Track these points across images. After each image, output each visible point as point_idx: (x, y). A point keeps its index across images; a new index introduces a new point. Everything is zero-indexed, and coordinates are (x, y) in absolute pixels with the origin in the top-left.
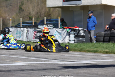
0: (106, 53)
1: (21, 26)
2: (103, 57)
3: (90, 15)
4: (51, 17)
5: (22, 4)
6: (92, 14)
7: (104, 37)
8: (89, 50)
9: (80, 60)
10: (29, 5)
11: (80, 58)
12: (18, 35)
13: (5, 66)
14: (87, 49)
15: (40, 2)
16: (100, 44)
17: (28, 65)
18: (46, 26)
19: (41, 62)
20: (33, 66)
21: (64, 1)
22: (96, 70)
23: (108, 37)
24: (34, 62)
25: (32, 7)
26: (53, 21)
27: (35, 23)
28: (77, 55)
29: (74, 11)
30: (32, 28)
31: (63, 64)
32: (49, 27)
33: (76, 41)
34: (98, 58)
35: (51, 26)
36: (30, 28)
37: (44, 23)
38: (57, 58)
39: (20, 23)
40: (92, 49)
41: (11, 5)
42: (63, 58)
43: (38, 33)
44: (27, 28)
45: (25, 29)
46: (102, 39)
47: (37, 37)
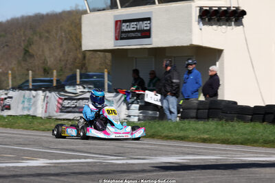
0: (204, 141)
1: (31, 87)
3: (190, 68)
4: (86, 69)
5: (30, 43)
6: (194, 66)
7: (198, 109)
8: (170, 135)
9: (156, 155)
10: (43, 46)
11: (155, 152)
12: (26, 104)
13: (9, 167)
14: (166, 133)
15: (64, 39)
16: (189, 123)
18: (81, 87)
19: (80, 159)
20: (65, 167)
21: (116, 39)
22: (193, 177)
23: (207, 111)
24: (64, 159)
25: (50, 49)
26: (92, 76)
27: (57, 81)
28: (147, 146)
29: (136, 58)
30: (55, 91)
31: (123, 164)
32: (86, 90)
33: (141, 118)
34: (190, 152)
35: (90, 88)
36: (50, 91)
37: (76, 82)
38: (109, 152)
39: (28, 81)
40: (176, 134)
41: (7, 46)
42: (122, 152)
43: (66, 102)
44: (44, 91)
45: (40, 92)
46: (193, 113)
47: (63, 109)
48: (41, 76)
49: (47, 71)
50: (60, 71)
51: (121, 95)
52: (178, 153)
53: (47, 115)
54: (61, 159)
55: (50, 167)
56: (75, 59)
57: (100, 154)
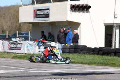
2: (70, 67)
4: (21, 31)
7: (70, 49)
9: (51, 69)
10: (2, 21)
11: (51, 67)
15: (11, 18)
16: (66, 55)
17: (6, 73)
18: (18, 39)
19: (18, 70)
20: (11, 74)
21: (34, 18)
23: (73, 49)
24: (11, 70)
25: (5, 22)
26: (23, 34)
27: (8, 36)
29: (43, 26)
30: (7, 40)
31: (37, 73)
32: (21, 40)
34: (66, 68)
35: (22, 39)
36: (5, 40)
37: (16, 36)
38: (31, 67)
42: (36, 67)
43: (12, 45)
44: (2, 40)
46: (67, 51)
47: (11, 48)
48: (1, 34)
49: (4, 32)
50: (10, 31)
51: (36, 42)
52: (61, 68)
53: (4, 51)
54: (10, 70)
55: (5, 73)
56: (16, 26)
57: (27, 68)
